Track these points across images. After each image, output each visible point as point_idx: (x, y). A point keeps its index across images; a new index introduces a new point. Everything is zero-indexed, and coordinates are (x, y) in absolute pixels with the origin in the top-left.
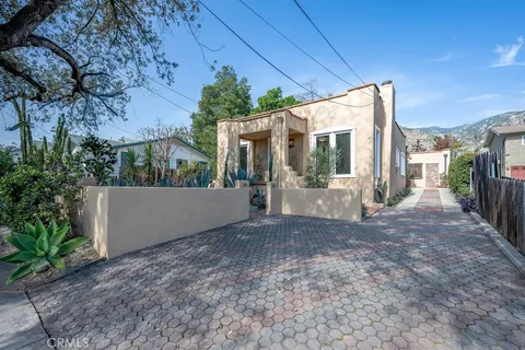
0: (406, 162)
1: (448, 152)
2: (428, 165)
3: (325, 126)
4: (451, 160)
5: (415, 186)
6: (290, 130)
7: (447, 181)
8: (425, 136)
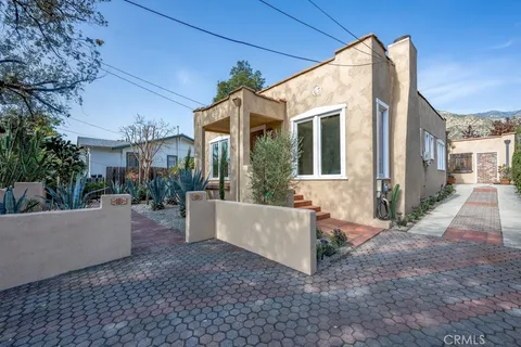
0: (447, 152)
1: (511, 137)
2: (480, 155)
3: (308, 108)
4: (516, 148)
5: (462, 183)
6: (252, 116)
7: (510, 176)
8: (481, 122)
